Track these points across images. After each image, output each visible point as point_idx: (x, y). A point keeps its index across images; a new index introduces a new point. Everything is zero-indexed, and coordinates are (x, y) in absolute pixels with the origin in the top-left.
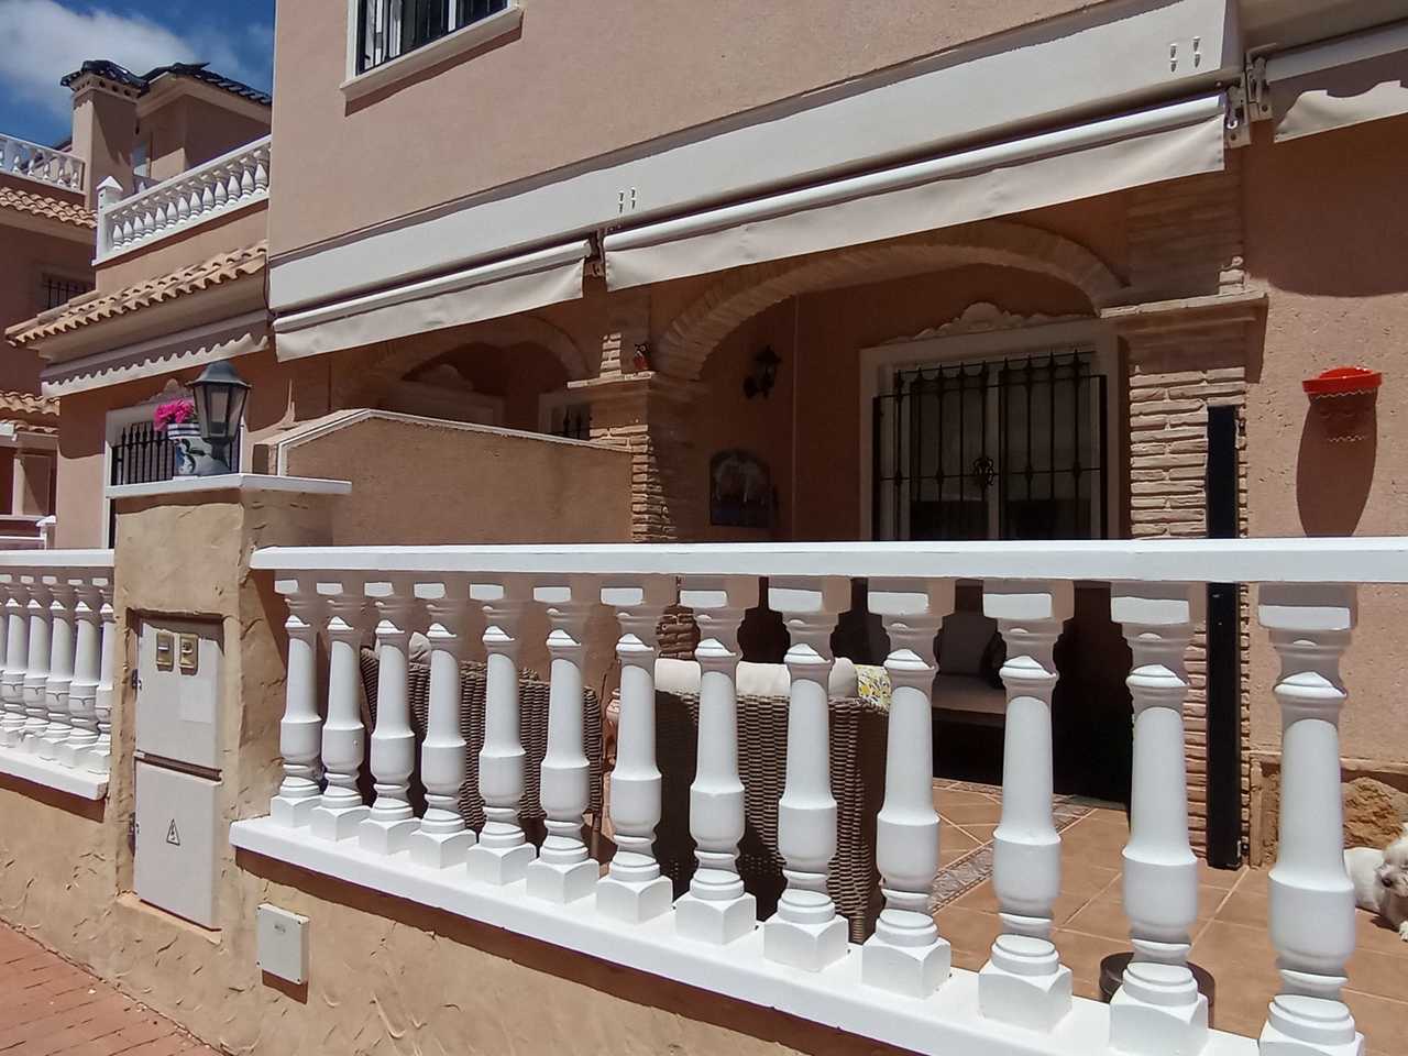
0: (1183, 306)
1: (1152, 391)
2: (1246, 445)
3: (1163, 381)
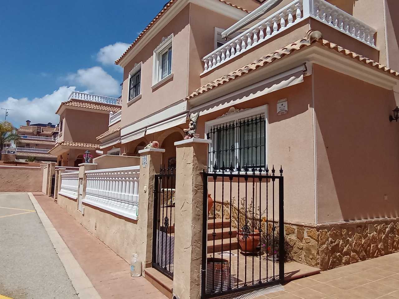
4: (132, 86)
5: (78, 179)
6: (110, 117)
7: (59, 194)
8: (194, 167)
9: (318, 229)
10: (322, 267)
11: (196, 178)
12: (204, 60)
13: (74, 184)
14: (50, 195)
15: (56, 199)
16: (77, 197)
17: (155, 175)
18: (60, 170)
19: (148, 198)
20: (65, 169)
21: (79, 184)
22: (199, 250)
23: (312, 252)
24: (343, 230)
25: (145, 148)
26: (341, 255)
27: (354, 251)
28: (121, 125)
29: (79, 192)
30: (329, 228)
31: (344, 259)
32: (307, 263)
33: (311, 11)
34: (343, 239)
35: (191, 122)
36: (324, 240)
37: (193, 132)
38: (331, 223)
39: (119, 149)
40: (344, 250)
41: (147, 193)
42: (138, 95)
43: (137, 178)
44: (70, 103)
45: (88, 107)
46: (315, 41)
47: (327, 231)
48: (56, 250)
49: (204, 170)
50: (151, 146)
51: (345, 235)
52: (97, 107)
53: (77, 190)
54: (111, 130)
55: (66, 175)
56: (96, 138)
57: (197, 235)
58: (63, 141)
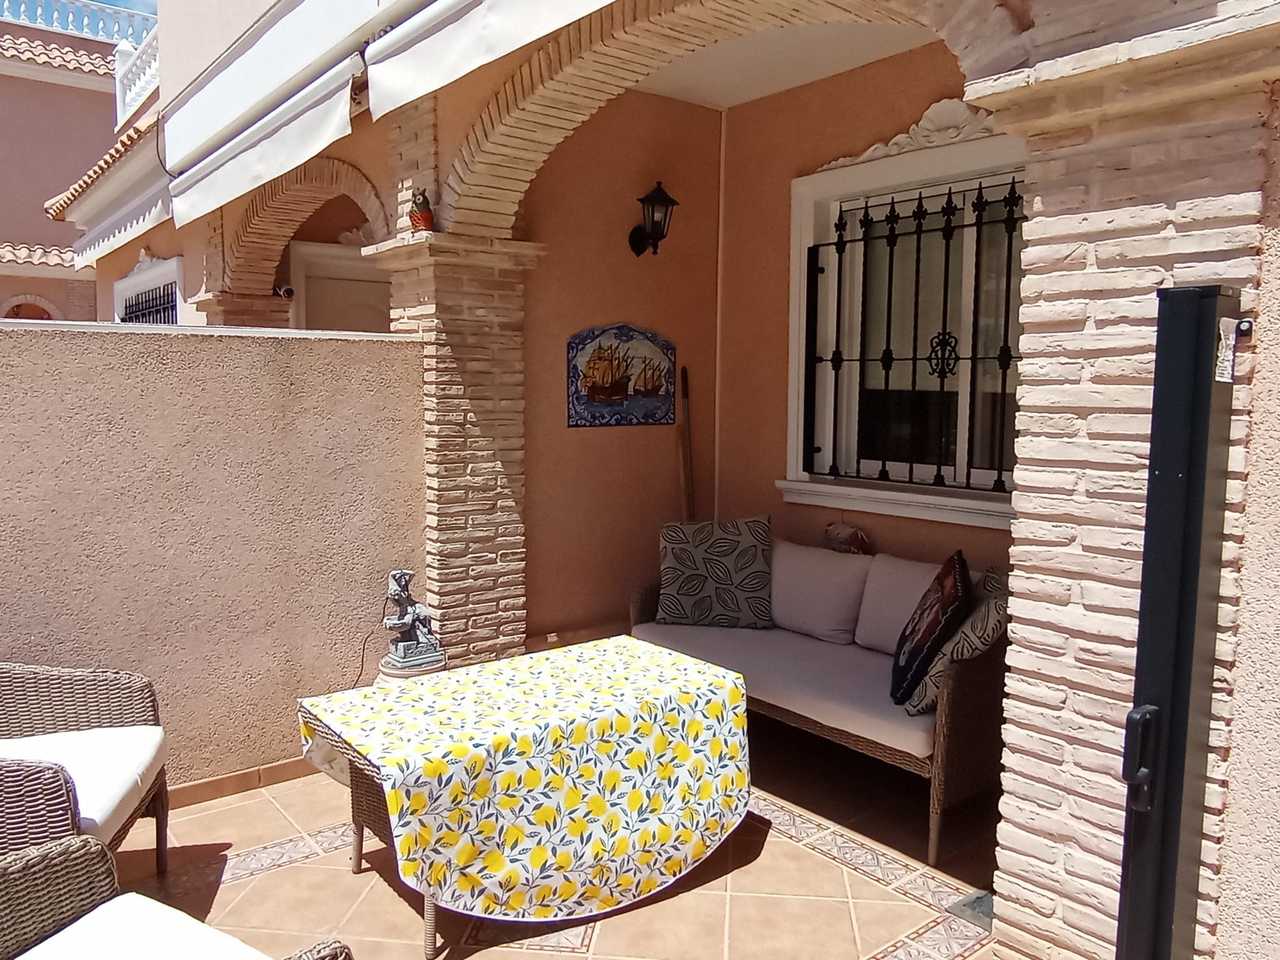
0: (1124, 59)
1: (1064, 249)
2: (1252, 371)
3: (1085, 228)
39: (171, 268)
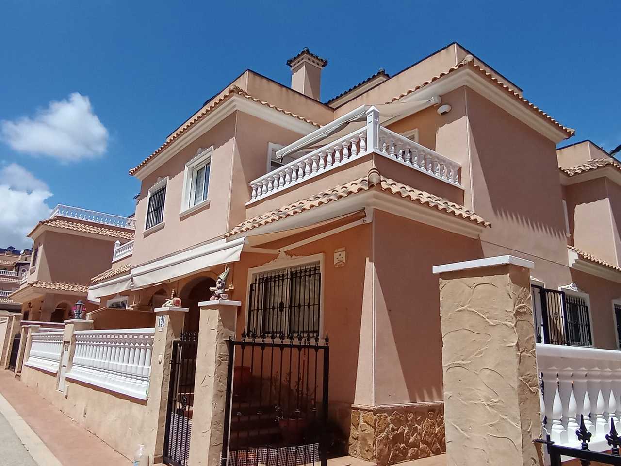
4: (152, 209)
5: (60, 343)
6: (115, 249)
7: (25, 365)
8: (218, 334)
9: (375, 412)
10: (379, 462)
11: (221, 347)
12: (252, 185)
13: (55, 350)
14: (7, 367)
15: (19, 374)
16: (58, 370)
17: (174, 341)
18: (30, 327)
19: (163, 370)
20: (40, 326)
21: (63, 350)
22: (220, 433)
23: (368, 442)
24: (408, 414)
25: (164, 305)
26: (406, 447)
27: (425, 442)
28: (132, 262)
29: (61, 363)
30: (390, 411)
31: (410, 452)
32: (362, 457)
33: (375, 145)
34: (409, 426)
35: (219, 280)
36: (383, 426)
37: (220, 292)
38: (393, 405)
39: (125, 298)
40: (411, 441)
41: (163, 364)
42: (160, 222)
43: (151, 344)
44: (54, 222)
45: (80, 229)
46: (373, 186)
47: (387, 415)
48: (25, 446)
49: (230, 337)
50: (171, 303)
51: (412, 421)
52: (96, 230)
53: (58, 359)
54: (116, 268)
55: (42, 335)
56: (92, 279)
57: (219, 415)
58: (36, 280)
